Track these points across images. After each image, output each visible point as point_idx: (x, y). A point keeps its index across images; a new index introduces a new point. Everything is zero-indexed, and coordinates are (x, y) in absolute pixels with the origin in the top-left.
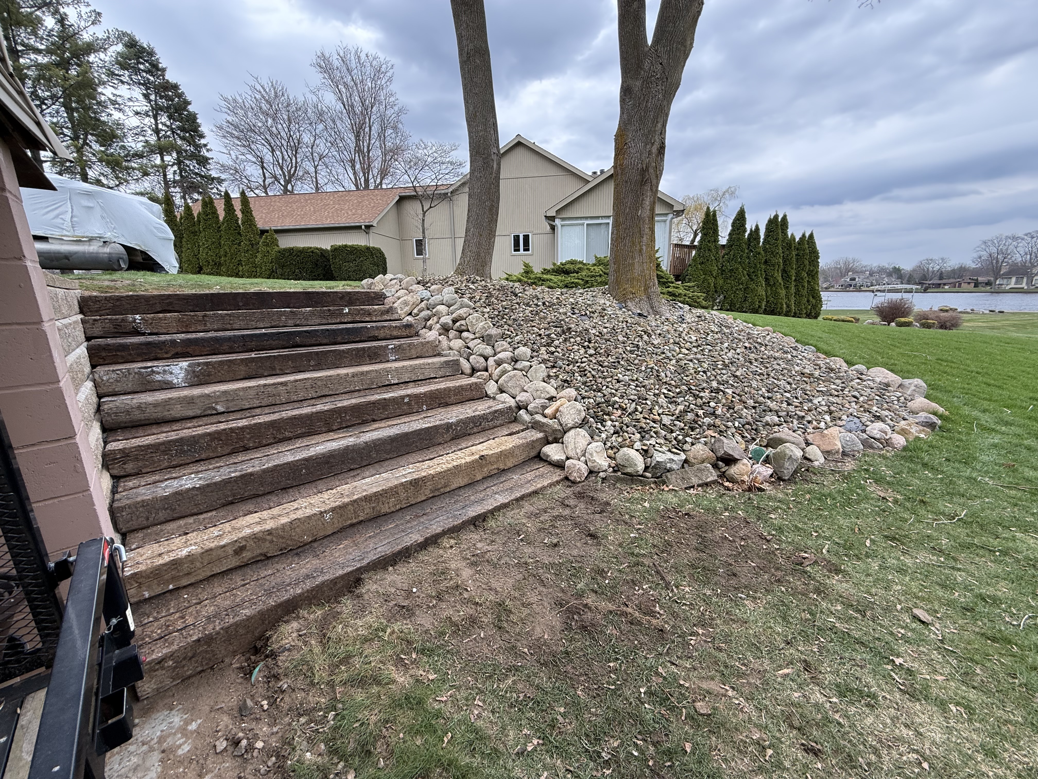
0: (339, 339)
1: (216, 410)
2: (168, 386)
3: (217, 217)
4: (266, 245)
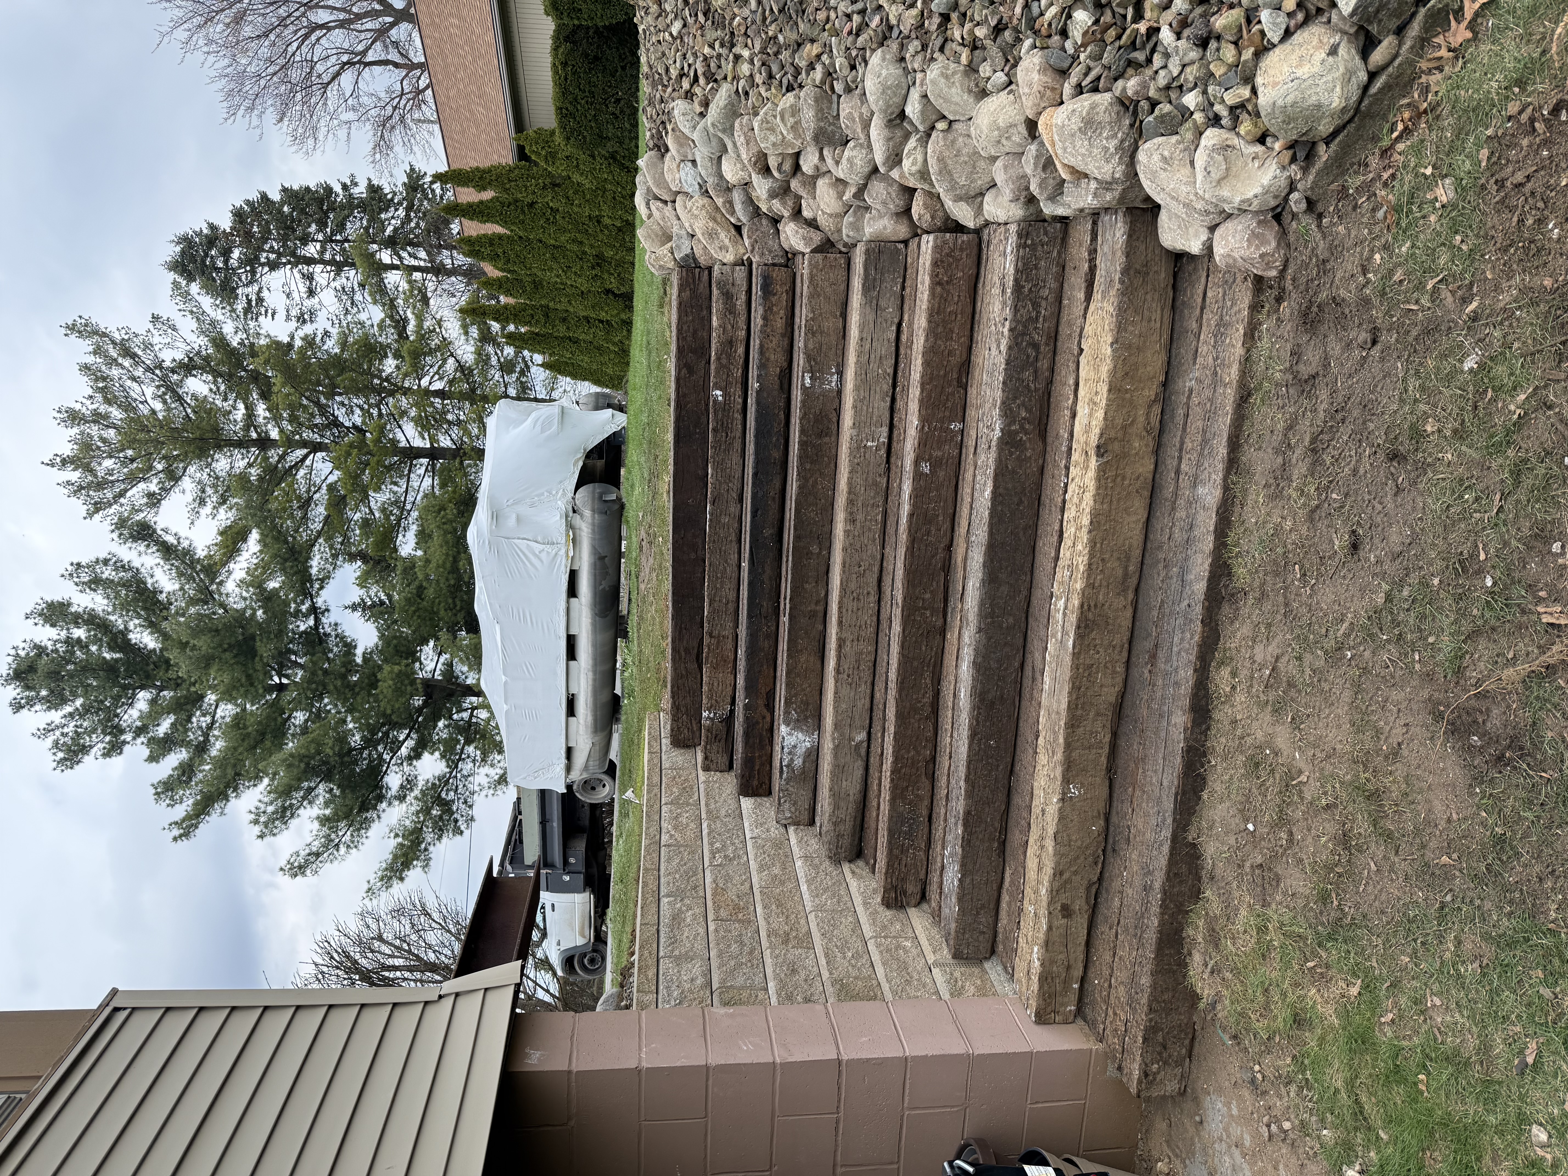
0: (776, 454)
1: (861, 742)
2: (814, 755)
3: (500, 237)
4: (552, 156)
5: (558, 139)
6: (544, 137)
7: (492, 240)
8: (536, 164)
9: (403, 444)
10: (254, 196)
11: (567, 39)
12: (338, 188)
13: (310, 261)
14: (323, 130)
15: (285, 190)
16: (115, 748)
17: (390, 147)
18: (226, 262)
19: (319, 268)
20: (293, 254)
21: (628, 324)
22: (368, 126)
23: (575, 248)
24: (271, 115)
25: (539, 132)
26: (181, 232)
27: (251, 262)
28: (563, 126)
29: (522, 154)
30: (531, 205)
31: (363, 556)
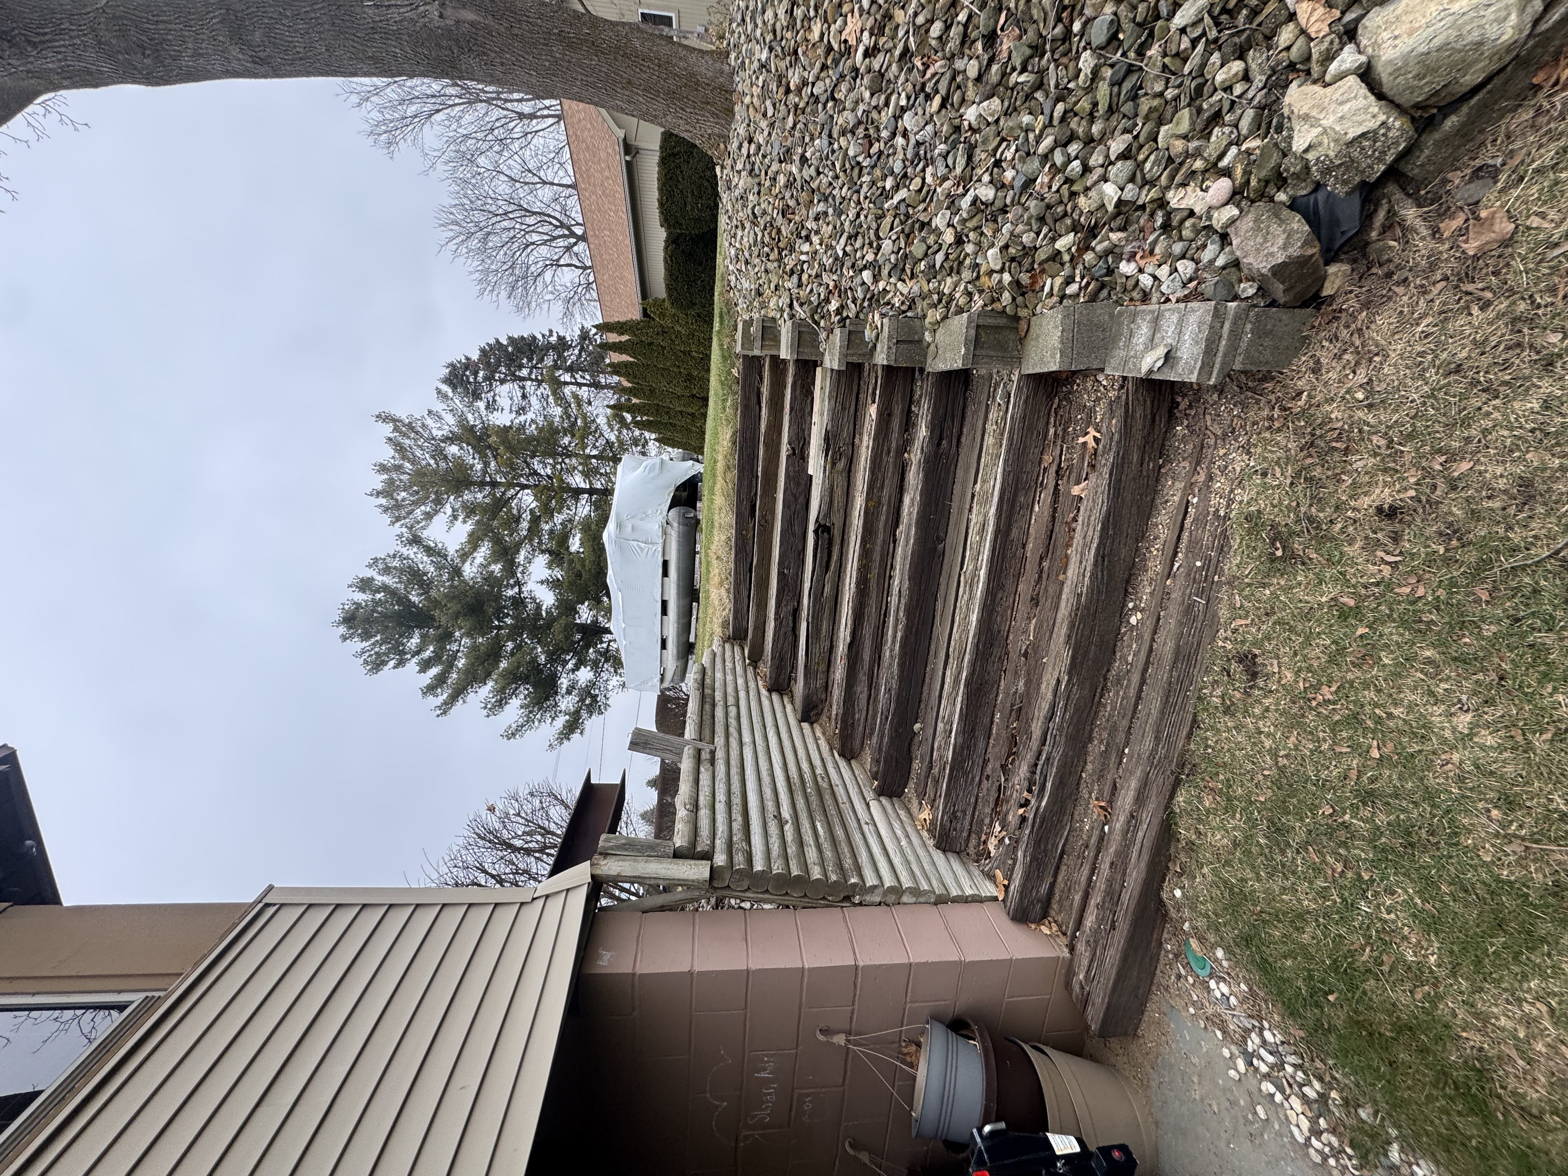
4: (662, 315)
5: (667, 304)
6: (658, 303)
7: (626, 364)
8: (654, 320)
9: (574, 486)
10: (492, 341)
11: (673, 242)
12: (540, 337)
13: (523, 379)
14: (534, 304)
15: (509, 338)
16: (401, 663)
17: (572, 315)
18: (475, 379)
19: (529, 383)
20: (514, 375)
21: (705, 415)
22: (560, 302)
23: (675, 369)
24: (504, 294)
25: (656, 300)
26: (449, 361)
27: (489, 378)
28: (670, 296)
29: (645, 313)
30: (651, 344)
31: (550, 552)
